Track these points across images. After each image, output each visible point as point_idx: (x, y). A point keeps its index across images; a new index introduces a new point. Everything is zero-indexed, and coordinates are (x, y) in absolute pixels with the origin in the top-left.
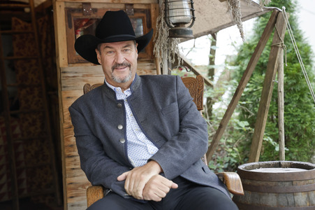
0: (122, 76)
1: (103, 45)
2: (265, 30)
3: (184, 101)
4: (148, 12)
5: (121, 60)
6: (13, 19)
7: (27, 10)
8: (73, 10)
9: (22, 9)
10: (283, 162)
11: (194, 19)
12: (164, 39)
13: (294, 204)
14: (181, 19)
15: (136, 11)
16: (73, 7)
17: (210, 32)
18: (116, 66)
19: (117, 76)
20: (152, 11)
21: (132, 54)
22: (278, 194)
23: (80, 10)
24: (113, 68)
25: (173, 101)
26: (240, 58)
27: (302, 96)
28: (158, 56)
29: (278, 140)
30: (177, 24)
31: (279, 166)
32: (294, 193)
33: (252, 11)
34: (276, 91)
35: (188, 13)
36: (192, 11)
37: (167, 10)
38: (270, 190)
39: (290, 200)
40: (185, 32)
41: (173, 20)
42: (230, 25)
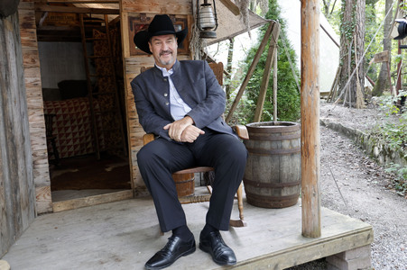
0: (167, 60)
1: (153, 38)
2: (265, 37)
3: (209, 77)
4: (185, 20)
5: (166, 48)
6: (94, 30)
7: (103, 24)
8: (134, 18)
9: (100, 24)
10: (276, 122)
11: (217, 25)
12: (197, 39)
13: (282, 147)
14: (208, 25)
15: (177, 19)
16: (134, 16)
17: (228, 38)
18: (163, 53)
19: (163, 60)
20: (189, 20)
21: (174, 45)
22: (271, 141)
23: (139, 18)
24: (161, 54)
25: (202, 77)
26: (249, 58)
27: (289, 84)
28: (192, 50)
29: (272, 114)
30: (206, 28)
31: (273, 124)
32: (282, 141)
33: (257, 22)
34: (272, 80)
35: (213, 21)
36: (216, 20)
37: (198, 19)
38: (266, 139)
39: (279, 145)
40: (211, 33)
41: (203, 25)
42: (242, 32)
